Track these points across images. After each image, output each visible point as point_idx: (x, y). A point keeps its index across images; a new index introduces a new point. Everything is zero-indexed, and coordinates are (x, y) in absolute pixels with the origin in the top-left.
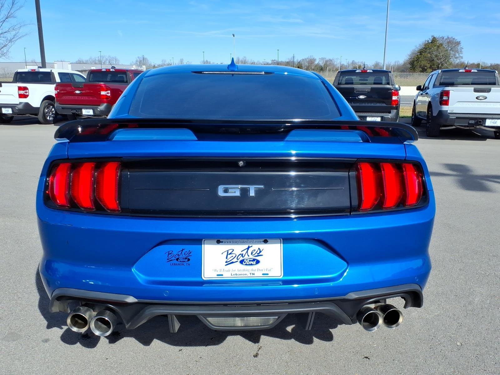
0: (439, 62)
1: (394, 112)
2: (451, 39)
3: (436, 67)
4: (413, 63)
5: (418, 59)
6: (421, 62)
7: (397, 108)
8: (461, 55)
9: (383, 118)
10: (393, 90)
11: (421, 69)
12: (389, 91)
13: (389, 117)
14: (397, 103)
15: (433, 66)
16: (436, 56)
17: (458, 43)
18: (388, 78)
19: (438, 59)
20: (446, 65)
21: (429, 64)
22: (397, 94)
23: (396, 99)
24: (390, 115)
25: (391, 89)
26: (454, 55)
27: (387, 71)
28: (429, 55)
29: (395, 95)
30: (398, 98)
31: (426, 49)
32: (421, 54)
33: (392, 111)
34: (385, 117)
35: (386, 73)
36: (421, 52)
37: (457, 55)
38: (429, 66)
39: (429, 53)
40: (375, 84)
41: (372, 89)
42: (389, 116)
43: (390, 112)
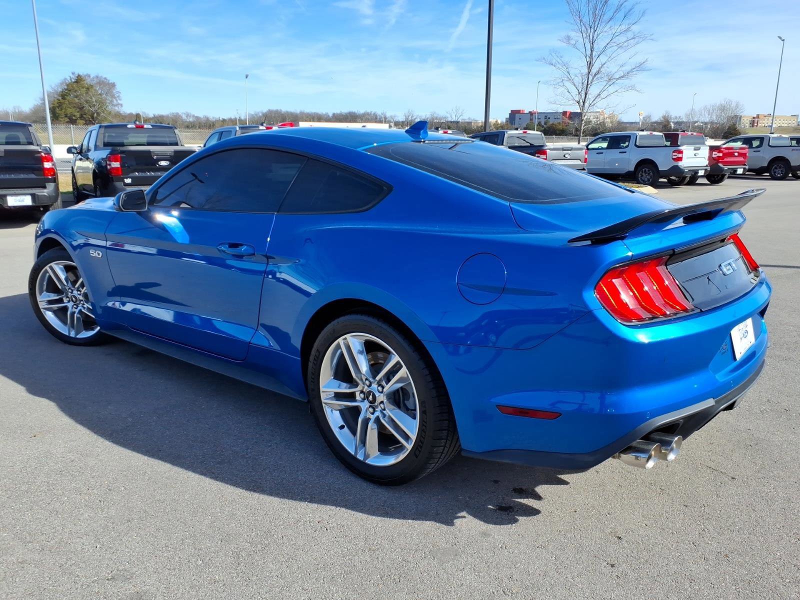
0: (92, 109)
1: (51, 187)
2: (103, 79)
3: (90, 117)
4: (54, 110)
5: (60, 105)
6: (66, 110)
7: (55, 180)
8: (120, 102)
9: (36, 197)
10: (41, 152)
11: (68, 120)
12: (36, 155)
13: (45, 194)
14: (53, 171)
15: (85, 116)
16: (87, 101)
17: (113, 85)
18: (29, 135)
19: (90, 106)
20: (103, 114)
21: (78, 112)
22: (50, 159)
23: (51, 167)
24: (45, 190)
25: (39, 151)
26: (112, 101)
27: (25, 124)
28: (77, 100)
29: (48, 161)
30: (53, 165)
31: (70, 91)
32: (63, 98)
33: (47, 185)
34: (39, 194)
35: (22, 127)
36: (63, 95)
37: (115, 101)
38: (78, 115)
39: (76, 97)
40: (7, 143)
41: (6, 151)
42: (45, 192)
43: (45, 187)
